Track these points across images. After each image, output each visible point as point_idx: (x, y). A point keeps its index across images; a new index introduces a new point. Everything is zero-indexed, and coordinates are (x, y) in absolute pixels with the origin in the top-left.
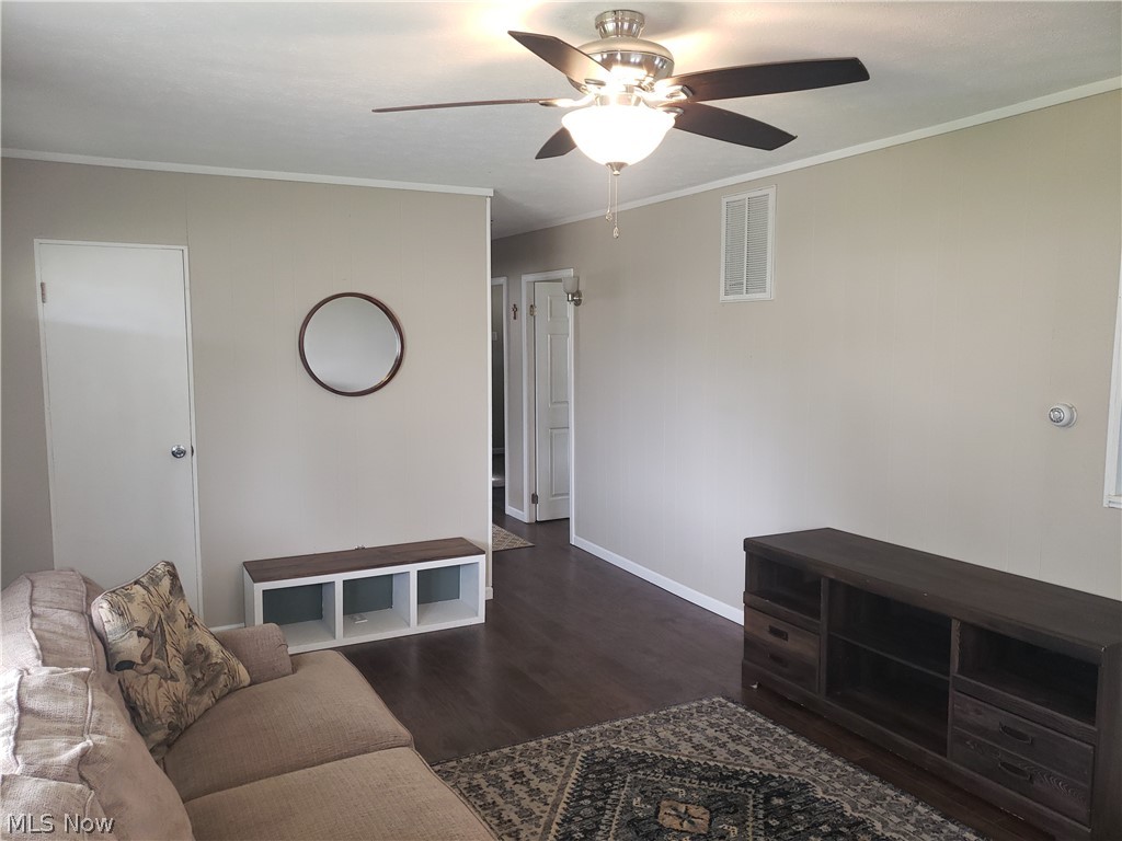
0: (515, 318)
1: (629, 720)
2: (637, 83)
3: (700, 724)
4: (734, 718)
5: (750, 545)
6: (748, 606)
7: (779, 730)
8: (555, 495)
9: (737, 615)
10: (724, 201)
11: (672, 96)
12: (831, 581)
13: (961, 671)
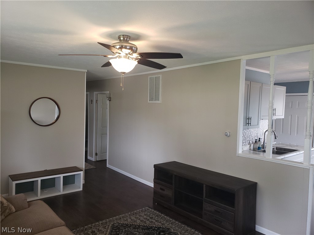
0: (92, 103)
1: (124, 215)
2: (128, 53)
3: (142, 215)
4: (151, 213)
5: (155, 166)
6: (155, 182)
7: (162, 215)
8: (102, 153)
9: (152, 185)
10: (149, 77)
11: (137, 57)
12: (175, 175)
13: (206, 197)
